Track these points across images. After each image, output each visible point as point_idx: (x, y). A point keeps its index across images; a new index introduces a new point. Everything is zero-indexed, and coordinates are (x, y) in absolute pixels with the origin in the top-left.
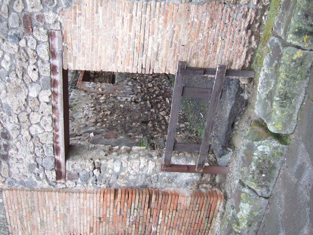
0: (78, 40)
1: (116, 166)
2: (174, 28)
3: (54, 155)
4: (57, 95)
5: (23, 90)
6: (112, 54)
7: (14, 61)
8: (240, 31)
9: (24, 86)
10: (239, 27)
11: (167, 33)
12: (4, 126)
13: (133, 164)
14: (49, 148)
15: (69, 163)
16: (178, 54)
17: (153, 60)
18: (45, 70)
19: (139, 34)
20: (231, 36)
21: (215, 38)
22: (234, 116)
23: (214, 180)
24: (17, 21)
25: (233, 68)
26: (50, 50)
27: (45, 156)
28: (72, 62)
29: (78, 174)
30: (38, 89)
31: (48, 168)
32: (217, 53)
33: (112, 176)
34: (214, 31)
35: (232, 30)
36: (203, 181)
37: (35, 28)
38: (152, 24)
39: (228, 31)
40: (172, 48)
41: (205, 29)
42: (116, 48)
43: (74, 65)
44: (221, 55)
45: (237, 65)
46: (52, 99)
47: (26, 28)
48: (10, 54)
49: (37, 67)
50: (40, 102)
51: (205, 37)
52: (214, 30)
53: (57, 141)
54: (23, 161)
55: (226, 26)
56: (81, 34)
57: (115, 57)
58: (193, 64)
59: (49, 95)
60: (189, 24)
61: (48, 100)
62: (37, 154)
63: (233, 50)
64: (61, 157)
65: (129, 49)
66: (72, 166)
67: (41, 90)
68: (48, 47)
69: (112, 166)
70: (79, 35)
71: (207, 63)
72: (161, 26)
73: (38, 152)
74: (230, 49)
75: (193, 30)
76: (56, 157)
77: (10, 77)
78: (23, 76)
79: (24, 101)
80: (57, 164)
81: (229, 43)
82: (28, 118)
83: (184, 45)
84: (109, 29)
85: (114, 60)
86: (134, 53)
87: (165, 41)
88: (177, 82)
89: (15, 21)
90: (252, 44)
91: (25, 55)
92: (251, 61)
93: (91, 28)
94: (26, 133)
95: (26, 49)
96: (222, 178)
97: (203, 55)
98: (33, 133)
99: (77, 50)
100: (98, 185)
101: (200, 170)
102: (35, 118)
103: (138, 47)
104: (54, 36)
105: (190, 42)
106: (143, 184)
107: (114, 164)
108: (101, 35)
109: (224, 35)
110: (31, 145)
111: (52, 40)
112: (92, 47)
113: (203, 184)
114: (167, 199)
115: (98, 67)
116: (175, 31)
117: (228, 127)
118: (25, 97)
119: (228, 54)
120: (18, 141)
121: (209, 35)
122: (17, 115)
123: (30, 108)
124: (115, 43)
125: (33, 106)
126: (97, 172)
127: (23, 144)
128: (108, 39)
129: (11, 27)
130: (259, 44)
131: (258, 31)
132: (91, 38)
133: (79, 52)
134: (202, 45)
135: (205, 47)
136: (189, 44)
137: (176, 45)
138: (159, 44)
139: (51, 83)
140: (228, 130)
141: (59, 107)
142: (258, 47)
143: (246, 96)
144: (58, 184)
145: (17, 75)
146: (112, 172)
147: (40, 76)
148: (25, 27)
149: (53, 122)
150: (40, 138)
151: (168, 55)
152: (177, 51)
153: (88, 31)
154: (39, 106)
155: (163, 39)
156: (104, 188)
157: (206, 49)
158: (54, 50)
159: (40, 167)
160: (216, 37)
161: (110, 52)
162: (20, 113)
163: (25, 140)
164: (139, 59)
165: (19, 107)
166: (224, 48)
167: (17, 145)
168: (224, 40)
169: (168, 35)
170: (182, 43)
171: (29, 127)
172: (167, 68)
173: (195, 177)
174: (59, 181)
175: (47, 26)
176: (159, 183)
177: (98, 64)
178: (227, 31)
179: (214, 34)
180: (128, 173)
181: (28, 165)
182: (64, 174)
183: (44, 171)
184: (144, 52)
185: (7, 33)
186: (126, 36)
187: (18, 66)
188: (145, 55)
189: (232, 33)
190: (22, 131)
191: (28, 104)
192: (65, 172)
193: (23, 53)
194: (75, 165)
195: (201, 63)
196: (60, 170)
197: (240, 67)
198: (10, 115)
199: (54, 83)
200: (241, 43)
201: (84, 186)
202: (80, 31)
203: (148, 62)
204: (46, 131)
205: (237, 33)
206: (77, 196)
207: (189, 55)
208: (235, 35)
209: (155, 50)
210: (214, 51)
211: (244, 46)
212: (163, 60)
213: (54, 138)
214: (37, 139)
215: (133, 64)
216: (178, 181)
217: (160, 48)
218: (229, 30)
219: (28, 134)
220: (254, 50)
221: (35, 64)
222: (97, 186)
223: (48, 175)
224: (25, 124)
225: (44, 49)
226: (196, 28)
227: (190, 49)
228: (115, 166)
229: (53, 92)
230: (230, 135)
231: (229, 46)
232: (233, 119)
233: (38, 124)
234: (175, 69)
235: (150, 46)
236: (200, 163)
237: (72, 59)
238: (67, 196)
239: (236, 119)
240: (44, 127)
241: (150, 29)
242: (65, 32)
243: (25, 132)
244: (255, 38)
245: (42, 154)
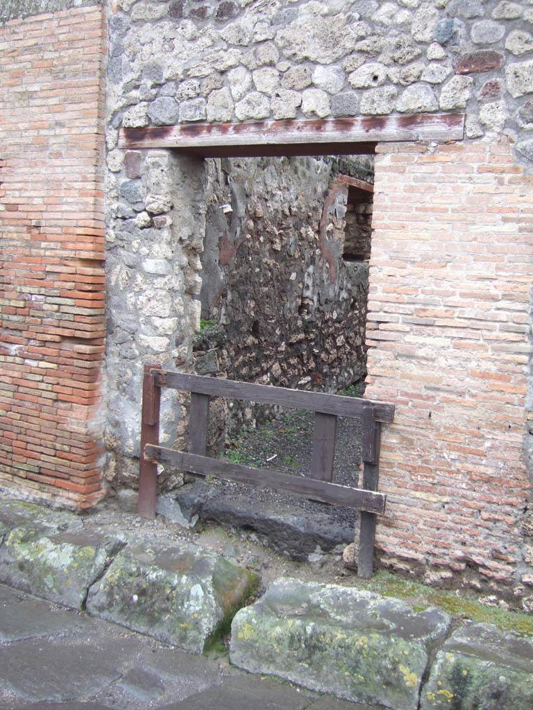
0: (443, 178)
1: (156, 264)
2: (470, 396)
3: (182, 123)
4: (319, 128)
5: (330, 52)
6: (411, 255)
7: (394, 31)
8: (464, 544)
9: (337, 55)
10: (471, 541)
11: (459, 379)
12: (247, 10)
13: (160, 303)
14: (198, 112)
15: (164, 156)
16: (410, 404)
17: (396, 348)
18: (373, 102)
19: (456, 315)
20: (452, 525)
21: (447, 488)
22: (269, 530)
23: (125, 485)
24: (483, 41)
25: (379, 528)
26: (419, 113)
27: (179, 101)
28: (392, 164)
29: (139, 178)
30: (330, 86)
31: (152, 110)
32: (413, 492)
33: (134, 253)
34: (462, 484)
35: (464, 527)
36: (122, 460)
37: (470, 79)
38: (479, 345)
39: (463, 518)
40: (424, 389)
41: (467, 465)
42: (425, 262)
43: (384, 169)
44: (407, 501)
45: (385, 537)
46: (307, 118)
47: (469, 59)
48: (410, 24)
49: (382, 85)
50: (301, 90)
51: (450, 466)
52: (464, 484)
53: (214, 130)
54: (168, 51)
55: (473, 512)
56: (456, 184)
57: (403, 260)
58: (388, 437)
59: (317, 111)
60: (479, 429)
61: (306, 108)
62: (183, 84)
63: (420, 529)
64: (176, 138)
65: (422, 292)
66: (157, 162)
67: (329, 94)
68: (426, 110)
69: (156, 255)
70: (454, 180)
71: (390, 470)
72: (473, 364)
73: (187, 87)
74: (421, 522)
75: (466, 438)
76: (177, 127)
77: (358, 23)
78: (361, 51)
79: (305, 54)
80: (162, 130)
81: (436, 519)
82: (265, 64)
83: (432, 417)
84: (468, 247)
85: (397, 258)
86: (413, 303)
87: (440, 374)
88: (348, 402)
89: (485, 34)
90: (434, 573)
91: (409, 57)
92: (395, 570)
93: (469, 206)
94: (230, 58)
95: (423, 58)
96: (129, 505)
97: (409, 460)
98: (231, 75)
99: (419, 175)
100: (112, 223)
101: (146, 453)
102: (266, 80)
103: (427, 313)
104: (451, 122)
105: (438, 430)
106: (116, 325)
107: (161, 259)
108: (453, 229)
109: (454, 507)
110: (204, 69)
111: (443, 117)
112: (426, 210)
113: (116, 461)
114: (82, 379)
115: (382, 222)
116: (464, 397)
117: (244, 518)
118: (313, 57)
119: (411, 516)
120: (213, 41)
121: (455, 475)
122: (273, 39)
123: (289, 68)
124: (435, 261)
125: (292, 76)
126: (142, 219)
127: (206, 53)
128: (444, 245)
129: (472, 24)
130: (433, 587)
131: (462, 585)
132: (447, 206)
133: (416, 179)
134: (432, 458)
135: (425, 465)
136: (433, 428)
137: (432, 399)
138: (433, 360)
139: (344, 116)
140: (239, 518)
141: (289, 133)
142: (427, 585)
143: (315, 557)
144: (116, 131)
145: (362, 38)
146: (143, 254)
147: (360, 91)
148: (471, 58)
149: (256, 119)
150: (221, 90)
151: (408, 381)
152: (416, 401)
153: (463, 200)
154: (292, 88)
155: (444, 369)
156: (107, 236)
157: (422, 467)
158: (419, 123)
159: (154, 91)
161: (416, 250)
162: (276, 45)
163: (216, 56)
164: (398, 315)
165: (290, 44)
166: (425, 507)
167: (204, 38)
168: (443, 509)
169: (453, 380)
170: (436, 412)
171: (246, 67)
172: (378, 378)
173: (131, 442)
174: (122, 133)
175: (474, 107)
176: (117, 361)
177: (386, 221)
178: (462, 515)
179: (456, 486)
180: (141, 291)
181: (159, 63)
182: (138, 146)
183: (145, 101)
184: (415, 327)
185: (457, 17)
186: (452, 286)
187: (383, 41)
188: (407, 328)
189: (459, 526)
190: (235, 50)
191: (297, 63)
192: (142, 147)
193: (412, 52)
194: (159, 171)
195: (390, 456)
196: (148, 135)
197: (382, 545)
198: (271, 22)
199: (344, 122)
200: (436, 546)
201: (111, 190)
202: (463, 181)
203: (392, 336)
204: (237, 104)
205: (458, 537)
206: (88, 176)
207: (408, 429)
208: (454, 533)
209: (421, 353)
210: (418, 485)
211: (428, 553)
212: (397, 369)
213: (221, 123)
214: (218, 85)
215: (387, 302)
216: (122, 404)
217: (424, 362)
218: (466, 519)
219: (230, 63)
220: (419, 576)
221: (388, 80)
222: (112, 221)
223: (137, 108)
224: (251, 57)
225: (421, 100)
226: (468, 444)
227: (421, 431)
228: (156, 260)
229: (325, 119)
230: (228, 521)
231: (429, 519)
232: (263, 528)
233: (253, 87)
234: (375, 396)
235: (428, 340)
236: (162, 455)
237: (400, 164)
238: (88, 152)
239: (263, 535)
240: (244, 100)
241: (467, 341)
242: (461, 148)
243: (233, 57)
244: (446, 578)
245: (183, 95)
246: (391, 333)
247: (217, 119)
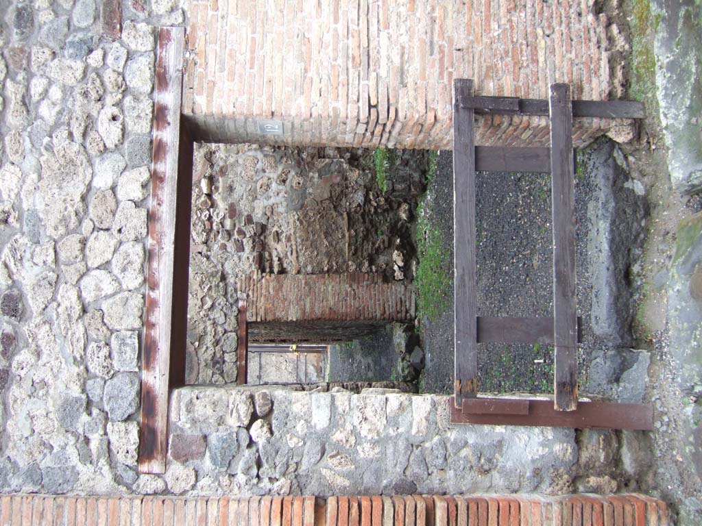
0: (221, 44)
1: (318, 407)
2: (434, 13)
3: (140, 368)
4: (161, 180)
5: (81, 169)
6: (298, 72)
7: (69, 103)
8: (580, 14)
9: (85, 161)
10: (576, 6)
11: (419, 23)
12: (15, 277)
13: (368, 400)
14: (128, 341)
15: (179, 395)
16: (450, 70)
17: (395, 85)
18: (139, 116)
19: (356, 28)
20: (564, 25)
21: (528, 32)
22: (623, 248)
23: (617, 461)
24: (91, 12)
25: (585, 97)
26: (155, 71)
27: (112, 372)
28: (205, 94)
29: (205, 437)
30: (117, 167)
31: (119, 414)
32: (541, 65)
33: (305, 444)
34: (521, 17)
35: (563, 15)
36: (585, 465)
37: (127, 23)
38: (383, 5)
39: (554, 16)
40: (433, 56)
41: (502, 14)
42: (305, 58)
43: (209, 102)
44: (550, 70)
45: (594, 91)
46: (149, 195)
47: (108, 25)
48: (64, 86)
49: (122, 111)
50: (117, 202)
51: (505, 30)
52: (521, 14)
53: (153, 319)
54: (47, 392)
55: (547, 6)
56: (228, 31)
57: (304, 81)
58: (489, 91)
59: (142, 180)
60: (464, 4)
61: (138, 194)
62: (90, 367)
63: (577, 56)
64: (158, 378)
65: (335, 60)
66: (187, 406)
67: (125, 169)
68: (152, 63)
69: (306, 407)
70: (224, 32)
71: (523, 89)
72: (403, 10)
73: (96, 358)
74: (569, 56)
75: (476, 15)
76: (145, 375)
77: (54, 137)
78: (84, 135)
79: (78, 199)
80: (146, 398)
81: (562, 41)
82: (83, 250)
83: (460, 47)
84: (289, 18)
85: (302, 87)
86: (347, 69)
87: (415, 40)
88: (459, 129)
89: (86, 12)
90: (617, 42)
91: (98, 82)
92: (626, 82)
93: (249, 18)
94: (68, 297)
95: (101, 72)
96: (642, 454)
97: (508, 69)
98: (88, 297)
99: (217, 67)
100: (265, 484)
101: (568, 406)
102: (101, 247)
103: (356, 55)
104: (167, 39)
105: (472, 42)
106: (403, 477)
107: (311, 398)
108: (272, 33)
109: (546, 25)
110: (77, 335)
111: (161, 47)
112: (252, 59)
113: (588, 476)
114: (485, 514)
115: (264, 104)
116: (436, 17)
117: (617, 282)
118: (82, 189)
119: (565, 65)
120: (44, 323)
121: (513, 24)
122: (56, 242)
123: (91, 220)
124: (304, 48)
125: (100, 214)
126: (260, 430)
127: (58, 331)
128: (287, 40)
129: (75, 26)
130: (631, 41)
131: (621, 14)
132: (249, 37)
133: (222, 71)
134: (501, 48)
135: (510, 54)
136: (471, 46)
137: (442, 48)
138: (403, 48)
139: (151, 149)
140: (618, 289)
141: (164, 215)
142: (631, 48)
143: (639, 188)
144: (142, 476)
145: (71, 134)
146: (306, 430)
147: (126, 136)
148: (107, 23)
149: (145, 260)
150: (105, 311)
151: (427, 73)
152: (446, 64)
153: (244, 23)
154: (114, 213)
155: (410, 37)
156: (282, 492)
157: (513, 56)
158: (165, 70)
159: (95, 411)
160: (529, 30)
161: (293, 68)
162: (62, 237)
163: (63, 317)
164: (361, 87)
165: (64, 220)
166: (553, 52)
167: (39, 337)
168: (551, 37)
169: (421, 27)
170: (455, 43)
171: (82, 277)
172: (428, 105)
173: (557, 447)
174: (144, 468)
175: (154, 21)
176: (451, 473)
177: (264, 98)
178: (552, 17)
179: (525, 22)
180: (354, 432)
181: (59, 402)
182: (164, 438)
183: (105, 427)
184: (371, 68)
185: (65, 40)
186: (328, 32)
187: (78, 112)
188: (373, 75)
189: (564, 19)
190: (60, 291)
191: (86, 211)
192: (165, 432)
193: (94, 80)
194: (197, 402)
195: (508, 90)
196: (151, 423)
197: (603, 96)
198: (36, 243)
199: (157, 150)
200: (590, 40)
201: (219, 485)
202: (225, 24)
203: (382, 90)
204: (124, 287)
205: (574, 18)
206: (199, 513)
207: (476, 71)
208: (572, 25)
209: (397, 61)
210: (532, 59)
211: (599, 47)
212: (416, 84)
213: (145, 309)
214: (98, 314)
215: (347, 95)
216: (509, 465)
217: (406, 57)
218: (555, 12)
219: (74, 297)
220: (625, 56)
221: (118, 104)
222: (261, 485)
223: (113, 438)
224: (72, 269)
225: (142, 67)
226: (481, 12)
227: (476, 59)
228: (314, 407)
229: (152, 172)
230: (627, 305)
231: (564, 48)
232: (623, 256)
233: (106, 266)
234: (447, 106)
235: (383, 53)
236: (564, 380)
237: (205, 86)
238: (167, 514)
239: (631, 256)
240: (120, 276)
241: (380, 17)
242: (194, 28)
243: (69, 293)
244: (619, 28)
245: (105, 364)
246: (380, 92)
247: (139, 314)
